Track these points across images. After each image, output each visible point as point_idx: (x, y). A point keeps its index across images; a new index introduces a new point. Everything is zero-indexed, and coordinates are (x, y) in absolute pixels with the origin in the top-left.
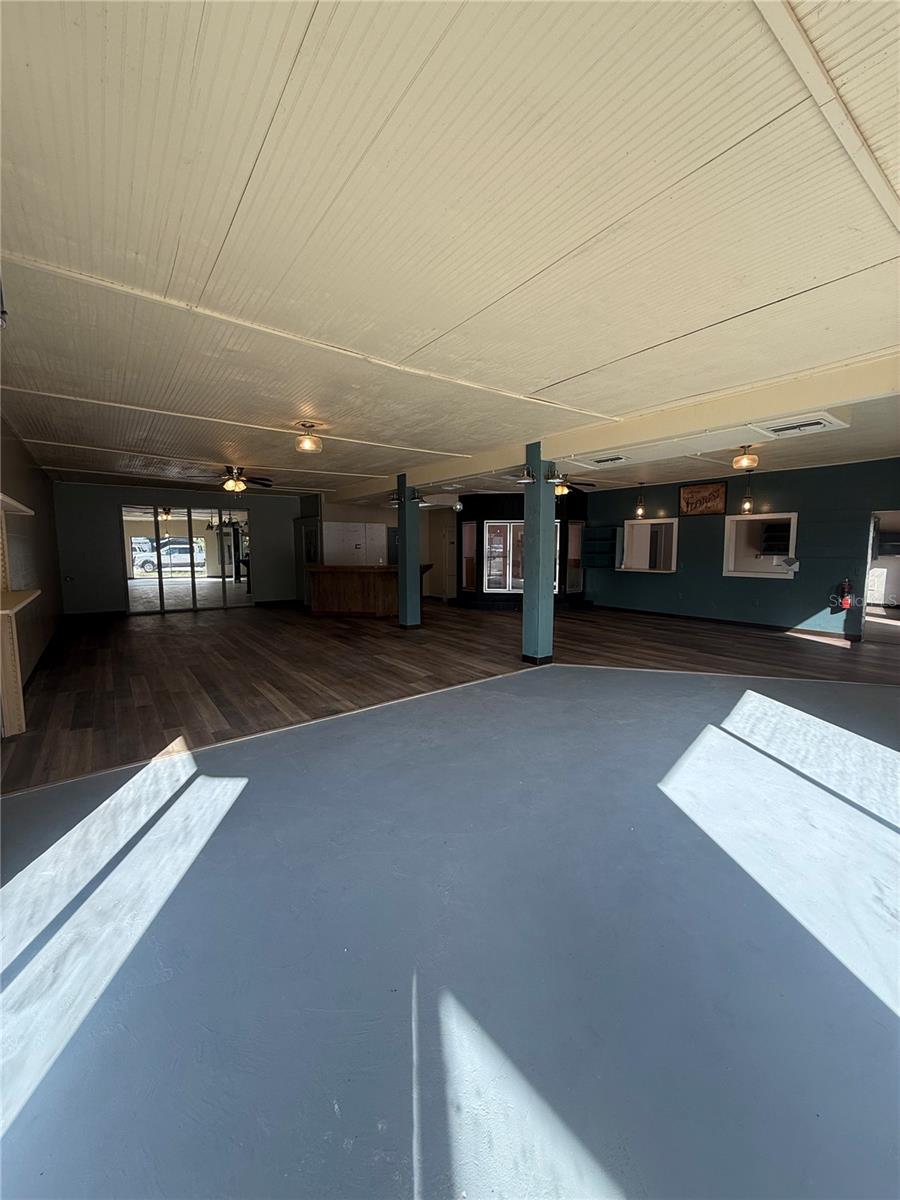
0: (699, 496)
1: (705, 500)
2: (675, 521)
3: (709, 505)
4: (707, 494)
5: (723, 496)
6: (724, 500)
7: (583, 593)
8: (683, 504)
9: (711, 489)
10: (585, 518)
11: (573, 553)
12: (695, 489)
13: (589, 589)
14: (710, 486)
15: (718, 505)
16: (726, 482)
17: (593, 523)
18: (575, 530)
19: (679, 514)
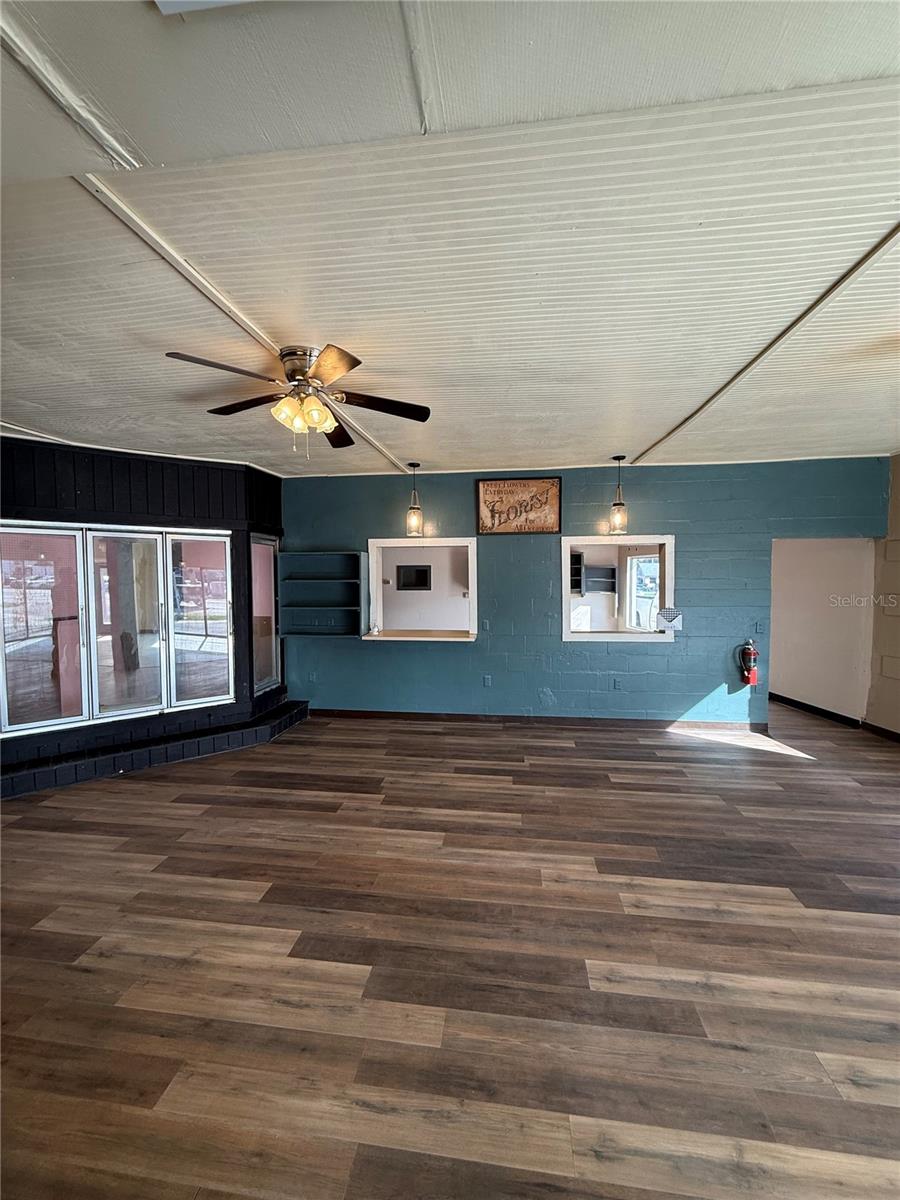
0: (513, 499)
1: (525, 507)
2: (471, 543)
3: (532, 516)
4: (526, 497)
5: (555, 502)
6: (557, 509)
7: (282, 689)
8: (485, 512)
9: (534, 487)
10: (278, 532)
11: (262, 604)
12: (506, 486)
13: (293, 677)
14: (531, 482)
15: (547, 516)
16: (560, 478)
17: (293, 540)
18: (261, 553)
19: (478, 530)
